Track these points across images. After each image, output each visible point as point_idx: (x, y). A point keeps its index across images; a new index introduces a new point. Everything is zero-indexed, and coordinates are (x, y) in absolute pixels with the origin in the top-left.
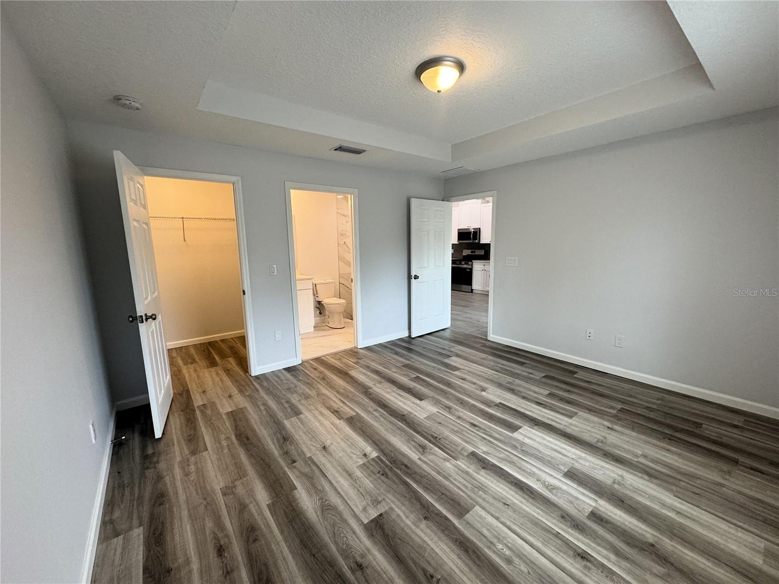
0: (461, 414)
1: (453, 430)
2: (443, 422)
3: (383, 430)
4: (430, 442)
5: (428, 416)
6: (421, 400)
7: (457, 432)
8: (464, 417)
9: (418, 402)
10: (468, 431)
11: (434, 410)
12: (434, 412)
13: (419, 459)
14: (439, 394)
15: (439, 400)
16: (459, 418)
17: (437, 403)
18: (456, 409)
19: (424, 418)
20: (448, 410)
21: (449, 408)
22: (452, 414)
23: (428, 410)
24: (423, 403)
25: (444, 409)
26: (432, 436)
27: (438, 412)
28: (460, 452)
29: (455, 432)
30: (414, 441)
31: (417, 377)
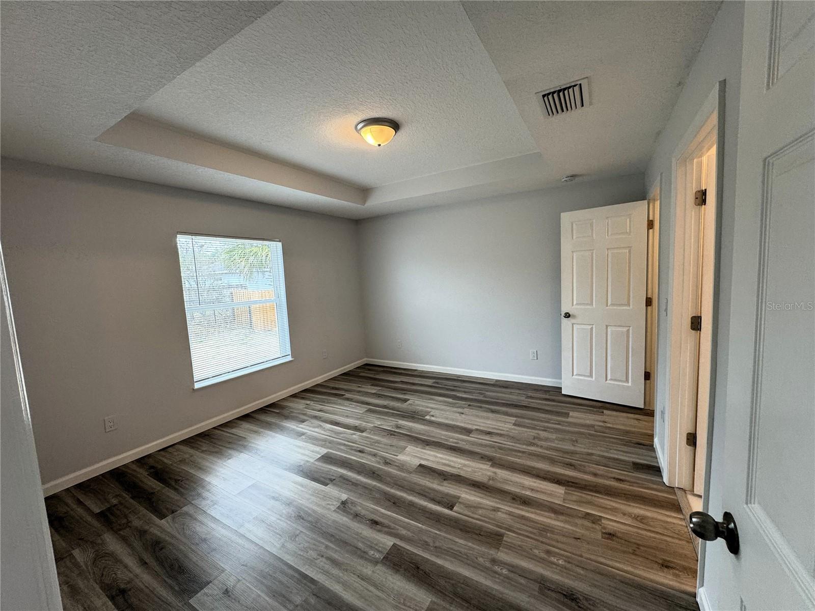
0: (373, 459)
1: (379, 443)
2: (389, 447)
3: (435, 430)
4: (395, 432)
5: (405, 450)
6: (421, 465)
7: (375, 443)
8: (369, 457)
9: (423, 462)
10: (367, 446)
11: (402, 457)
12: (401, 455)
13: (397, 422)
14: (404, 479)
15: (400, 471)
16: (375, 455)
17: (402, 467)
18: (379, 463)
19: (407, 447)
20: (388, 461)
21: (387, 462)
22: (383, 457)
23: (407, 455)
24: (417, 462)
25: (392, 460)
26: (394, 435)
27: (397, 456)
28: (372, 430)
29: (378, 442)
30: (406, 429)
31: (451, 507)
